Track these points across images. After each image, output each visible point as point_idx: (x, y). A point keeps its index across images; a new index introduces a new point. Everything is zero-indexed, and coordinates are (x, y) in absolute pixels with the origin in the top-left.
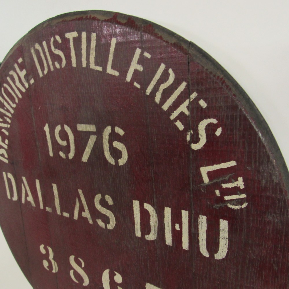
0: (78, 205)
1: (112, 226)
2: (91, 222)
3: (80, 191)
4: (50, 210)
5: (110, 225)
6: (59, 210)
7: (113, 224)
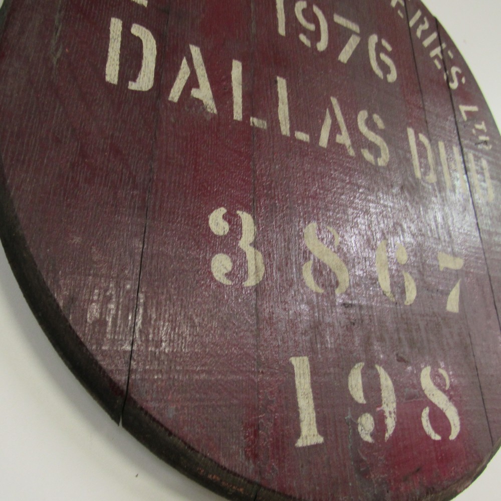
0: (328, 121)
1: (384, 161)
2: (352, 152)
3: (334, 101)
4: (264, 125)
5: (381, 159)
6: (286, 127)
7: (387, 158)
